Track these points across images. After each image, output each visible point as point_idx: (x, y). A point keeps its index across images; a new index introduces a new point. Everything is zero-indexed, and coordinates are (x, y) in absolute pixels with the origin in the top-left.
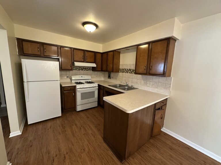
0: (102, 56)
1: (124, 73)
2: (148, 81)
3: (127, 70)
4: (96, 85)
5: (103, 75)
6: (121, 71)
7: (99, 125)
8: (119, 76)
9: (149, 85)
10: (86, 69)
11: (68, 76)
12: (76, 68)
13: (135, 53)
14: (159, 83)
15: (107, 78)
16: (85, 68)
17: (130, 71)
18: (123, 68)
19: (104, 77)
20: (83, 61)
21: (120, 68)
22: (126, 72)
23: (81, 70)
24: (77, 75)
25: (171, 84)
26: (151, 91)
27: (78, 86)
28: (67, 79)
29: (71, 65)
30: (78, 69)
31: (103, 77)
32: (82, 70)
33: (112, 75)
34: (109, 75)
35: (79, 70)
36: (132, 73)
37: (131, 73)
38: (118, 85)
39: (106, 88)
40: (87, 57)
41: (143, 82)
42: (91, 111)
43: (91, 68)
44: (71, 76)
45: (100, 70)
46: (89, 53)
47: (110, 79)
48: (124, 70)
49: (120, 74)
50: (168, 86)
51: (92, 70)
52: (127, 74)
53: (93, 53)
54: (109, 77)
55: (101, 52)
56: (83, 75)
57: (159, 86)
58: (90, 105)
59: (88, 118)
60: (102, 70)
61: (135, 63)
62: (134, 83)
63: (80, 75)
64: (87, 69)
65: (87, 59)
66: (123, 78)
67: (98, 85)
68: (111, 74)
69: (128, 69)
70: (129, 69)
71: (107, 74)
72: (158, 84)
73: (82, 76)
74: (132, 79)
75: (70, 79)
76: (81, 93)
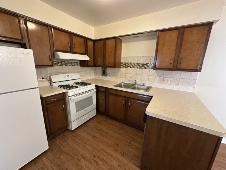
0: (94, 45)
1: (129, 68)
2: (166, 77)
3: (133, 64)
4: (93, 86)
5: (93, 72)
6: (124, 66)
7: (117, 145)
8: (120, 72)
9: (167, 82)
10: (71, 63)
11: (44, 77)
12: (57, 63)
13: (155, 41)
14: (181, 79)
15: (101, 75)
16: (69, 62)
17: (138, 66)
18: (127, 62)
19: (96, 74)
20: (70, 51)
21: (122, 62)
22: (132, 67)
23: (64, 66)
24: (59, 73)
25: (196, 80)
26: (169, 88)
27: (70, 93)
28: (42, 81)
29: (50, 57)
30: (59, 64)
31: (93, 74)
32: (66, 66)
33: (109, 70)
34: (104, 71)
35: (61, 65)
36: (142, 68)
37: (139, 68)
38: (122, 84)
39: (109, 90)
40: (75, 45)
41: (157, 78)
42: (91, 124)
43: (79, 62)
44: (49, 76)
45: (93, 64)
46: (78, 39)
47: (106, 76)
48: (129, 64)
49: (123, 69)
50: (193, 82)
51: (81, 66)
52: (133, 69)
53: (83, 40)
54: (104, 74)
55: (94, 38)
56: (69, 73)
57: (180, 82)
58: (87, 115)
59: (94, 137)
60: (95, 65)
61: (154, 56)
62: (144, 80)
63: (63, 73)
64: (73, 64)
65: (75, 48)
66: (127, 75)
67: (96, 86)
68: (106, 69)
69: (135, 63)
70: (137, 63)
71: (100, 70)
72: (179, 81)
73: (67, 74)
74: (141, 76)
75: (48, 82)
76: (76, 103)
